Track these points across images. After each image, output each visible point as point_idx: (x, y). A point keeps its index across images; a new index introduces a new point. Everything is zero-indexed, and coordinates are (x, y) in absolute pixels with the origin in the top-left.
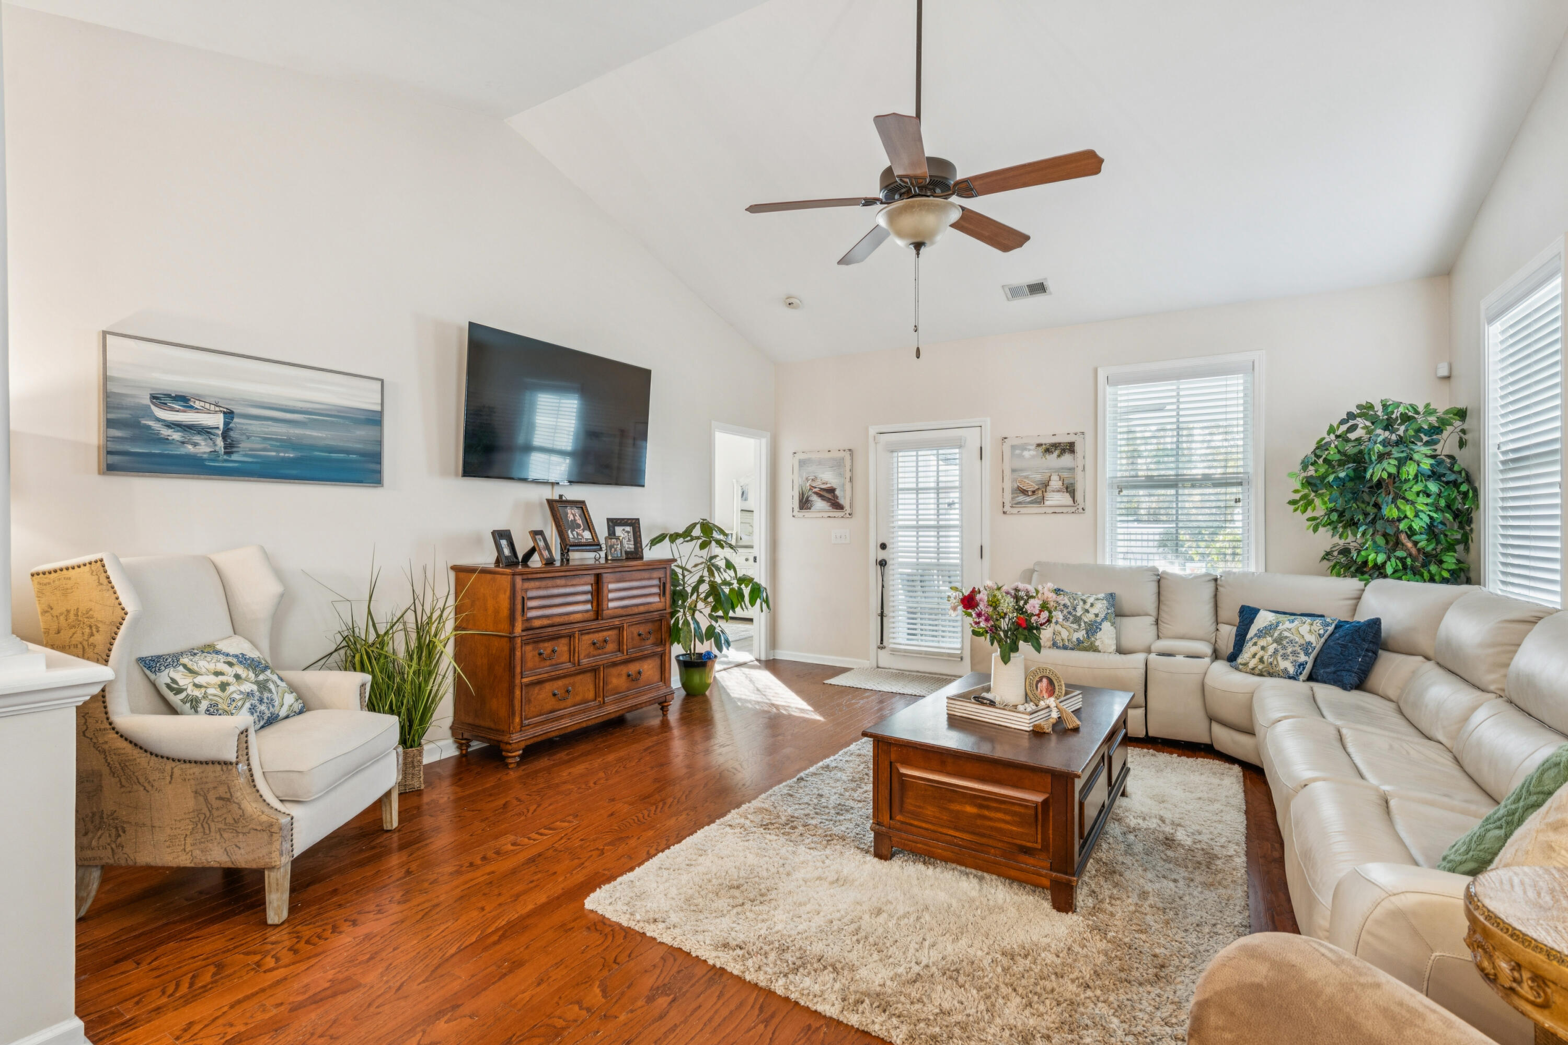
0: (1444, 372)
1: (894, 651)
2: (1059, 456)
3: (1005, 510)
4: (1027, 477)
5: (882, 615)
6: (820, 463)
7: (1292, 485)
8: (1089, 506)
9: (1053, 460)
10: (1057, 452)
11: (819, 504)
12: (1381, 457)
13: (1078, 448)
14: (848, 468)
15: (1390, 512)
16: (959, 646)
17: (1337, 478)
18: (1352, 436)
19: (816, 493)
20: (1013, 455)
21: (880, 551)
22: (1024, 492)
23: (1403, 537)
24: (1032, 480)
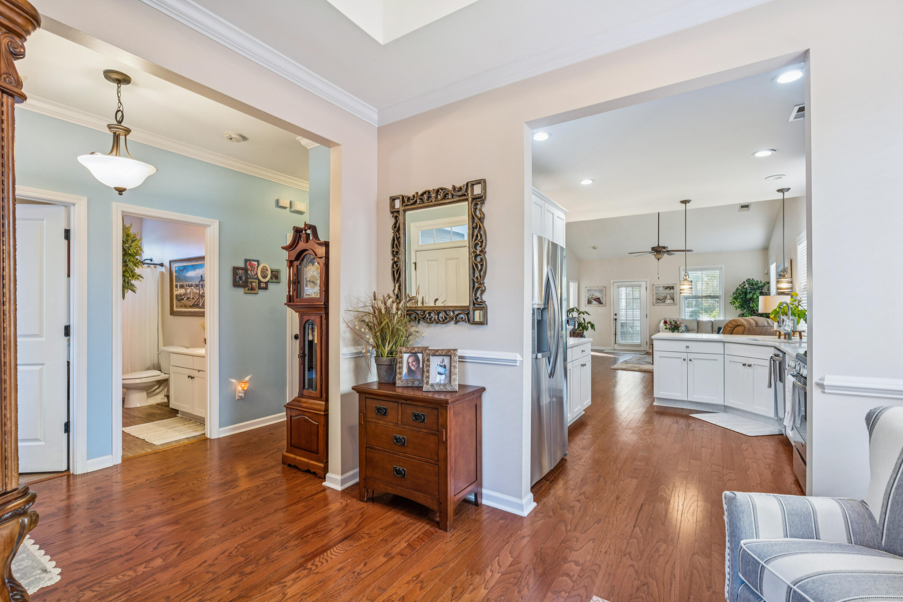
0: (766, 272)
1: (619, 345)
3: (654, 304)
4: (660, 296)
5: (616, 334)
6: (595, 290)
7: (730, 299)
8: (678, 303)
9: (668, 291)
10: (669, 289)
11: (594, 302)
12: (750, 293)
13: (675, 288)
14: (604, 292)
15: (751, 305)
16: (640, 342)
17: (740, 298)
18: (745, 287)
19: (593, 299)
20: (656, 289)
21: (614, 316)
22: (660, 300)
23: (755, 311)
24: (662, 296)
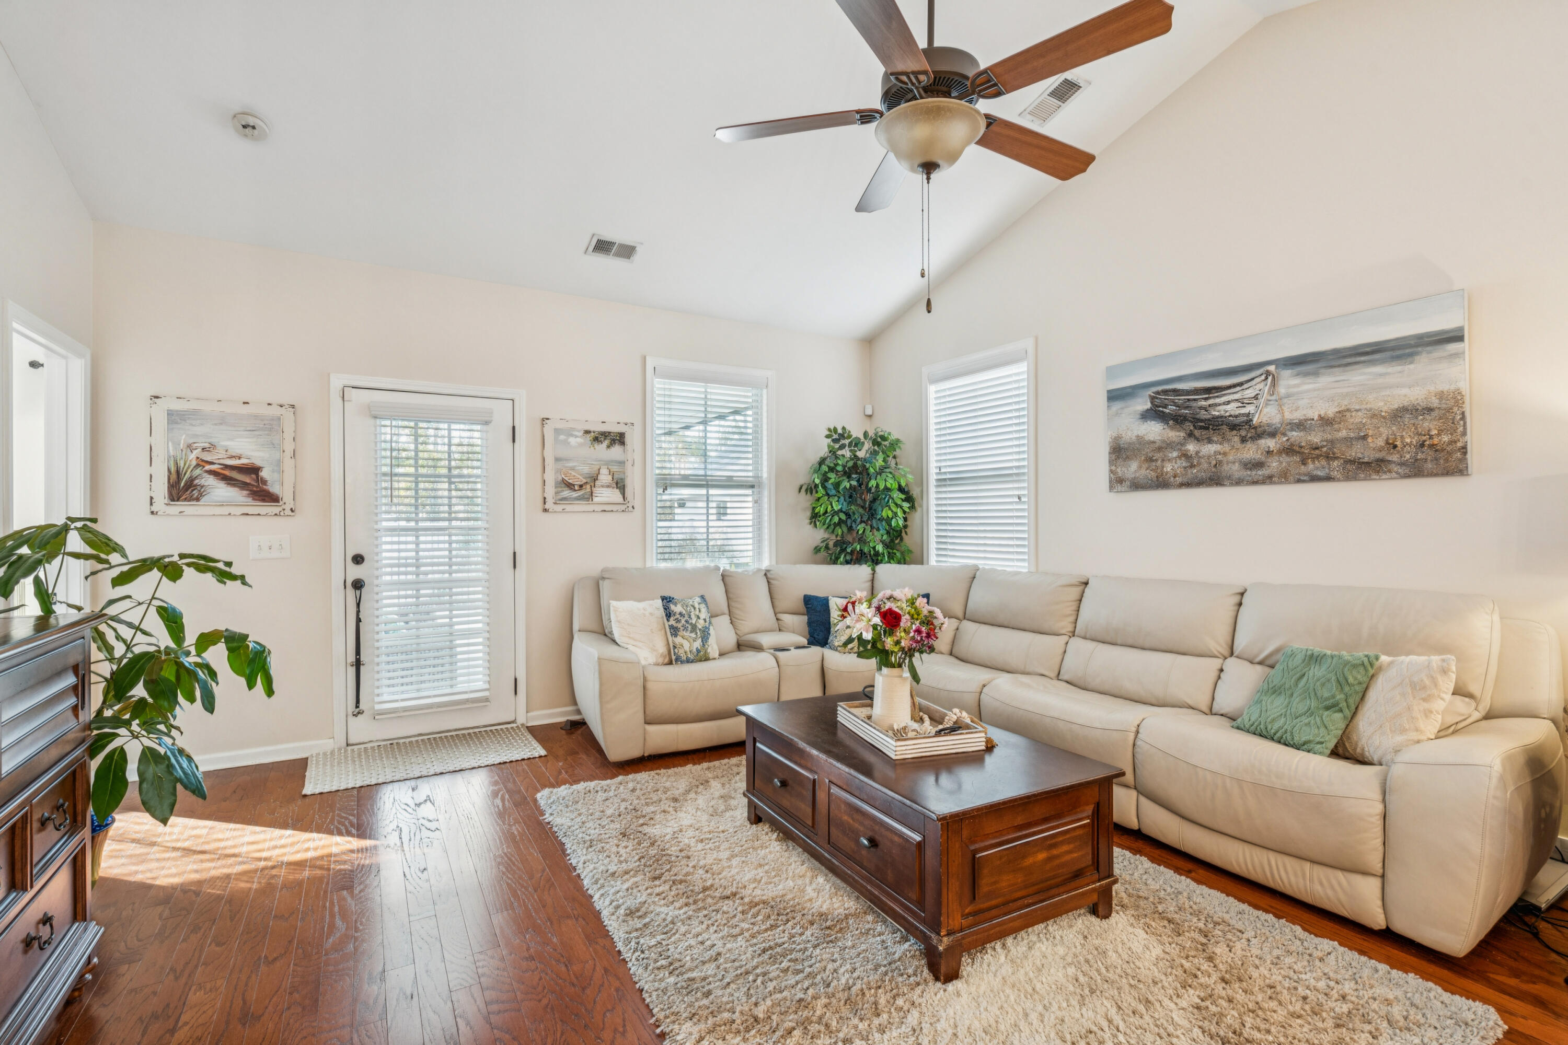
0: (869, 412)
1: (377, 715)
2: (608, 447)
3: (547, 506)
4: (573, 469)
5: (358, 664)
6: (222, 420)
8: (637, 503)
9: (602, 451)
10: (607, 442)
11: (220, 491)
13: (628, 439)
14: (288, 435)
19: (211, 472)
20: (556, 440)
21: (352, 567)
22: (570, 486)
